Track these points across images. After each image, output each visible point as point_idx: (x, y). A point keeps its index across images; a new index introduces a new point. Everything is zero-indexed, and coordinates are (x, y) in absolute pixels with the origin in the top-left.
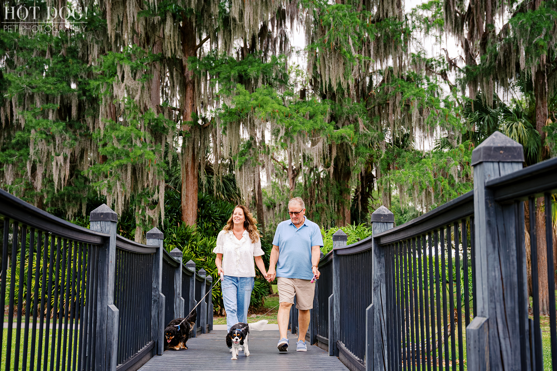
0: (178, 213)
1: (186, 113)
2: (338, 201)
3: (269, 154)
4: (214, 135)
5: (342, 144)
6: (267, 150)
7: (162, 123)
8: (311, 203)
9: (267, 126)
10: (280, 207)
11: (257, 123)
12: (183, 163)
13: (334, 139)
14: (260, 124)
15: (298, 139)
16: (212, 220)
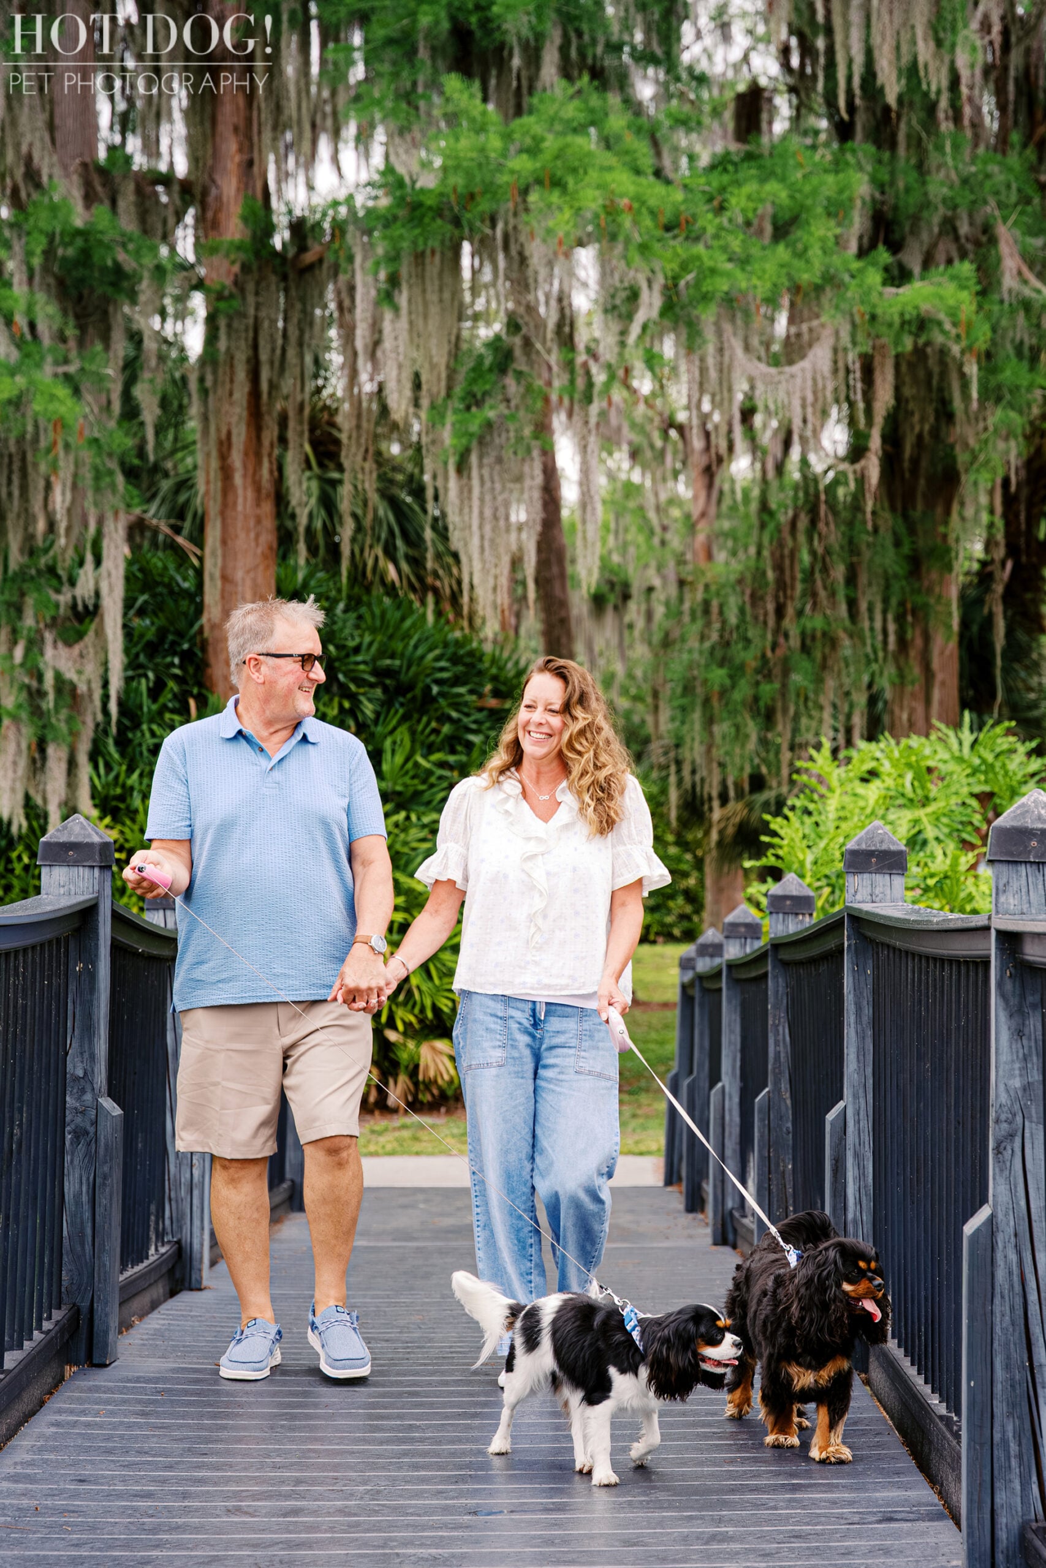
0: (187, 657)
1: (219, 198)
2: (902, 604)
3: (588, 399)
4: (347, 303)
5: (920, 353)
6: (580, 383)
7: (109, 248)
8: (780, 612)
9: (582, 274)
10: (648, 600)
11: (536, 251)
12: (206, 431)
13: (883, 329)
14: (550, 264)
15: (719, 333)
16: (342, 686)
